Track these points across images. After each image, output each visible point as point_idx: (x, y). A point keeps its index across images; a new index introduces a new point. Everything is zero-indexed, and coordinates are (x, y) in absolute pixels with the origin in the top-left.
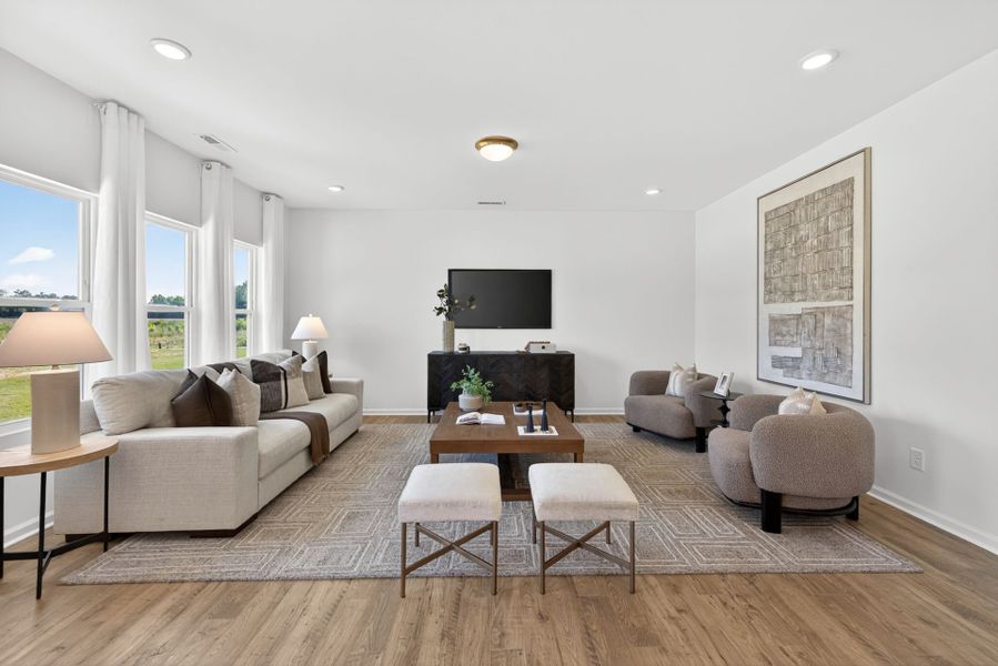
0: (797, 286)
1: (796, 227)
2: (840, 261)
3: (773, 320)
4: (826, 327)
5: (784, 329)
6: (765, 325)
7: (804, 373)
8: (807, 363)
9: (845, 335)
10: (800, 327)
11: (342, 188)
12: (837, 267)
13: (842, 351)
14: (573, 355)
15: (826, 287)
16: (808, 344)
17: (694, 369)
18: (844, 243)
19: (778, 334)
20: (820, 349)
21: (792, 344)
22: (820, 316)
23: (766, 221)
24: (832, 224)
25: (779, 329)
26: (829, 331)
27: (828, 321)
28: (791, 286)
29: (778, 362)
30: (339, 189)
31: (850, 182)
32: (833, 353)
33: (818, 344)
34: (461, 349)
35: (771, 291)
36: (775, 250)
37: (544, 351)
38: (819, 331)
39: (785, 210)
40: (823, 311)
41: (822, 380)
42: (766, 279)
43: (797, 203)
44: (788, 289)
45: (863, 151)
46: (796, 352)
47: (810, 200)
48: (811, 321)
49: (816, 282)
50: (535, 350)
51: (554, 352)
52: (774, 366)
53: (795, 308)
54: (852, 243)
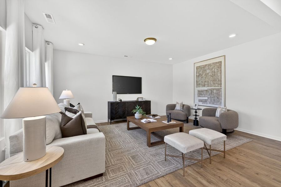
0: (206, 83)
1: (205, 70)
2: (218, 78)
3: (199, 91)
4: (214, 93)
5: (202, 93)
6: (196, 92)
7: (208, 103)
8: (209, 100)
9: (220, 94)
10: (207, 93)
11: (84, 44)
12: (217, 80)
13: (219, 98)
14: (150, 101)
15: (214, 84)
16: (209, 96)
17: (182, 103)
18: (219, 75)
19: (200, 94)
20: (213, 97)
21: (205, 96)
22: (212, 90)
23: (197, 69)
24: (216, 70)
25: (200, 93)
26: (215, 93)
27: (215, 91)
28: (204, 84)
29: (200, 101)
30: (82, 45)
31: (221, 62)
32: (216, 98)
33: (212, 96)
34: (119, 100)
35: (198, 85)
36: (199, 75)
37: (142, 100)
38: (212, 94)
39: (203, 66)
40: (213, 89)
41: (213, 104)
42: (196, 82)
43: (206, 65)
44: (203, 84)
45: (224, 56)
46: (206, 98)
47: (209, 65)
48: (210, 91)
49: (212, 83)
50: (140, 100)
51: (145, 100)
52: (199, 102)
53: (206, 88)
54: (221, 75)
